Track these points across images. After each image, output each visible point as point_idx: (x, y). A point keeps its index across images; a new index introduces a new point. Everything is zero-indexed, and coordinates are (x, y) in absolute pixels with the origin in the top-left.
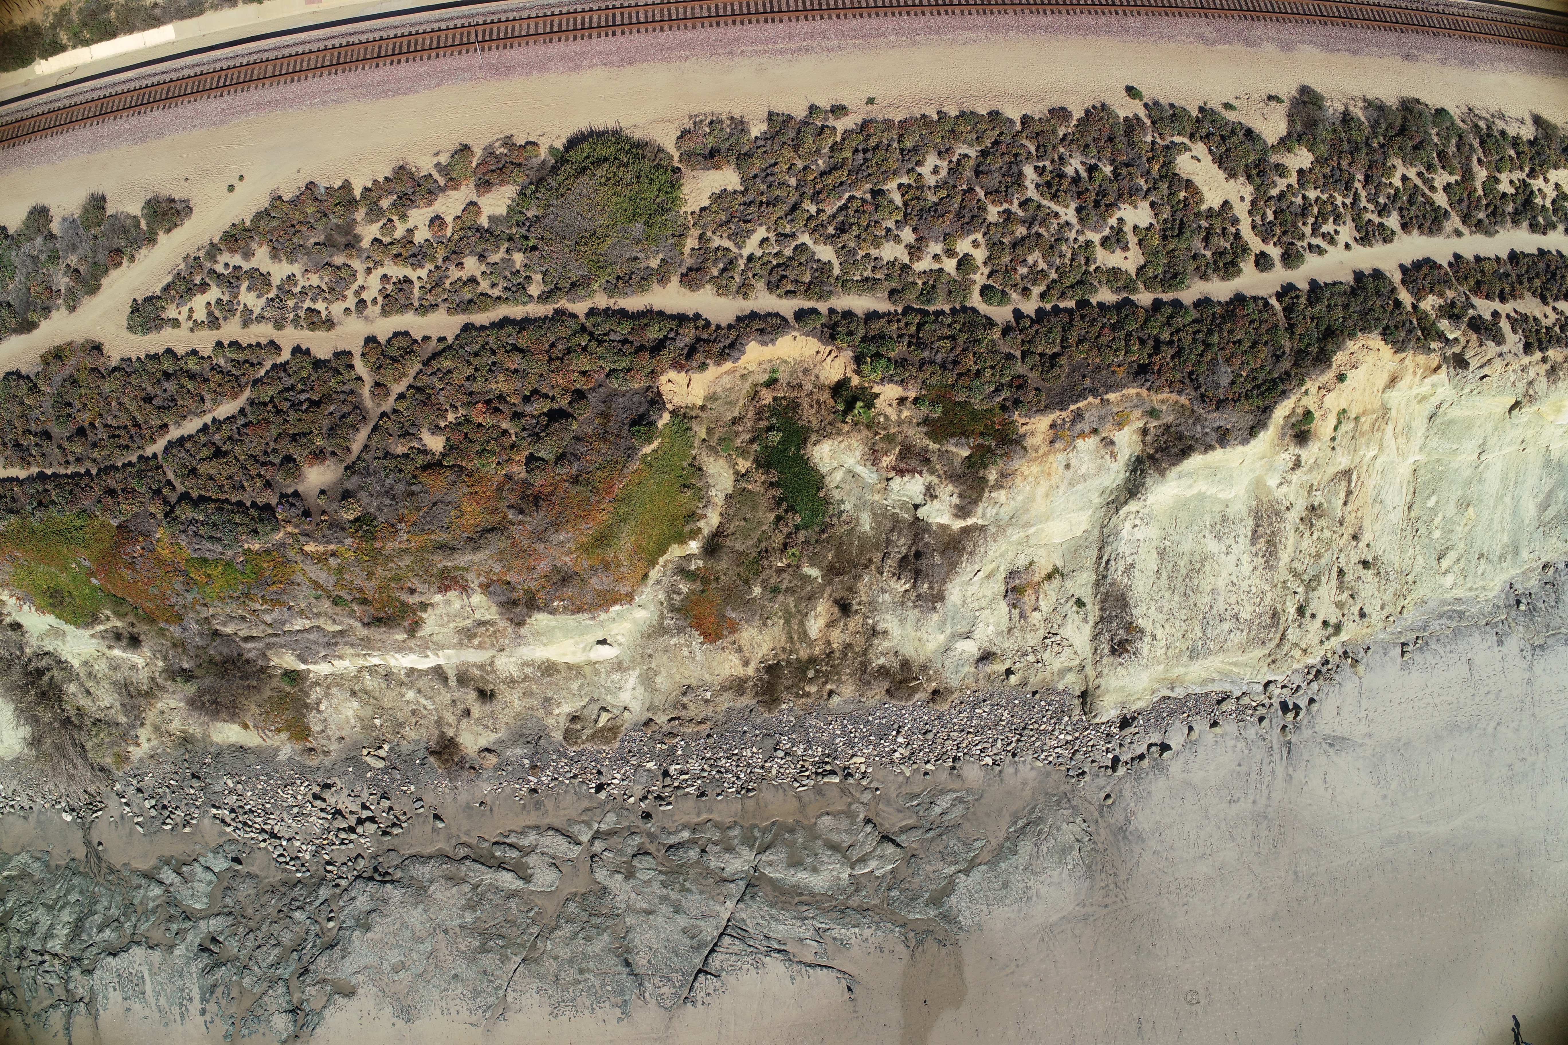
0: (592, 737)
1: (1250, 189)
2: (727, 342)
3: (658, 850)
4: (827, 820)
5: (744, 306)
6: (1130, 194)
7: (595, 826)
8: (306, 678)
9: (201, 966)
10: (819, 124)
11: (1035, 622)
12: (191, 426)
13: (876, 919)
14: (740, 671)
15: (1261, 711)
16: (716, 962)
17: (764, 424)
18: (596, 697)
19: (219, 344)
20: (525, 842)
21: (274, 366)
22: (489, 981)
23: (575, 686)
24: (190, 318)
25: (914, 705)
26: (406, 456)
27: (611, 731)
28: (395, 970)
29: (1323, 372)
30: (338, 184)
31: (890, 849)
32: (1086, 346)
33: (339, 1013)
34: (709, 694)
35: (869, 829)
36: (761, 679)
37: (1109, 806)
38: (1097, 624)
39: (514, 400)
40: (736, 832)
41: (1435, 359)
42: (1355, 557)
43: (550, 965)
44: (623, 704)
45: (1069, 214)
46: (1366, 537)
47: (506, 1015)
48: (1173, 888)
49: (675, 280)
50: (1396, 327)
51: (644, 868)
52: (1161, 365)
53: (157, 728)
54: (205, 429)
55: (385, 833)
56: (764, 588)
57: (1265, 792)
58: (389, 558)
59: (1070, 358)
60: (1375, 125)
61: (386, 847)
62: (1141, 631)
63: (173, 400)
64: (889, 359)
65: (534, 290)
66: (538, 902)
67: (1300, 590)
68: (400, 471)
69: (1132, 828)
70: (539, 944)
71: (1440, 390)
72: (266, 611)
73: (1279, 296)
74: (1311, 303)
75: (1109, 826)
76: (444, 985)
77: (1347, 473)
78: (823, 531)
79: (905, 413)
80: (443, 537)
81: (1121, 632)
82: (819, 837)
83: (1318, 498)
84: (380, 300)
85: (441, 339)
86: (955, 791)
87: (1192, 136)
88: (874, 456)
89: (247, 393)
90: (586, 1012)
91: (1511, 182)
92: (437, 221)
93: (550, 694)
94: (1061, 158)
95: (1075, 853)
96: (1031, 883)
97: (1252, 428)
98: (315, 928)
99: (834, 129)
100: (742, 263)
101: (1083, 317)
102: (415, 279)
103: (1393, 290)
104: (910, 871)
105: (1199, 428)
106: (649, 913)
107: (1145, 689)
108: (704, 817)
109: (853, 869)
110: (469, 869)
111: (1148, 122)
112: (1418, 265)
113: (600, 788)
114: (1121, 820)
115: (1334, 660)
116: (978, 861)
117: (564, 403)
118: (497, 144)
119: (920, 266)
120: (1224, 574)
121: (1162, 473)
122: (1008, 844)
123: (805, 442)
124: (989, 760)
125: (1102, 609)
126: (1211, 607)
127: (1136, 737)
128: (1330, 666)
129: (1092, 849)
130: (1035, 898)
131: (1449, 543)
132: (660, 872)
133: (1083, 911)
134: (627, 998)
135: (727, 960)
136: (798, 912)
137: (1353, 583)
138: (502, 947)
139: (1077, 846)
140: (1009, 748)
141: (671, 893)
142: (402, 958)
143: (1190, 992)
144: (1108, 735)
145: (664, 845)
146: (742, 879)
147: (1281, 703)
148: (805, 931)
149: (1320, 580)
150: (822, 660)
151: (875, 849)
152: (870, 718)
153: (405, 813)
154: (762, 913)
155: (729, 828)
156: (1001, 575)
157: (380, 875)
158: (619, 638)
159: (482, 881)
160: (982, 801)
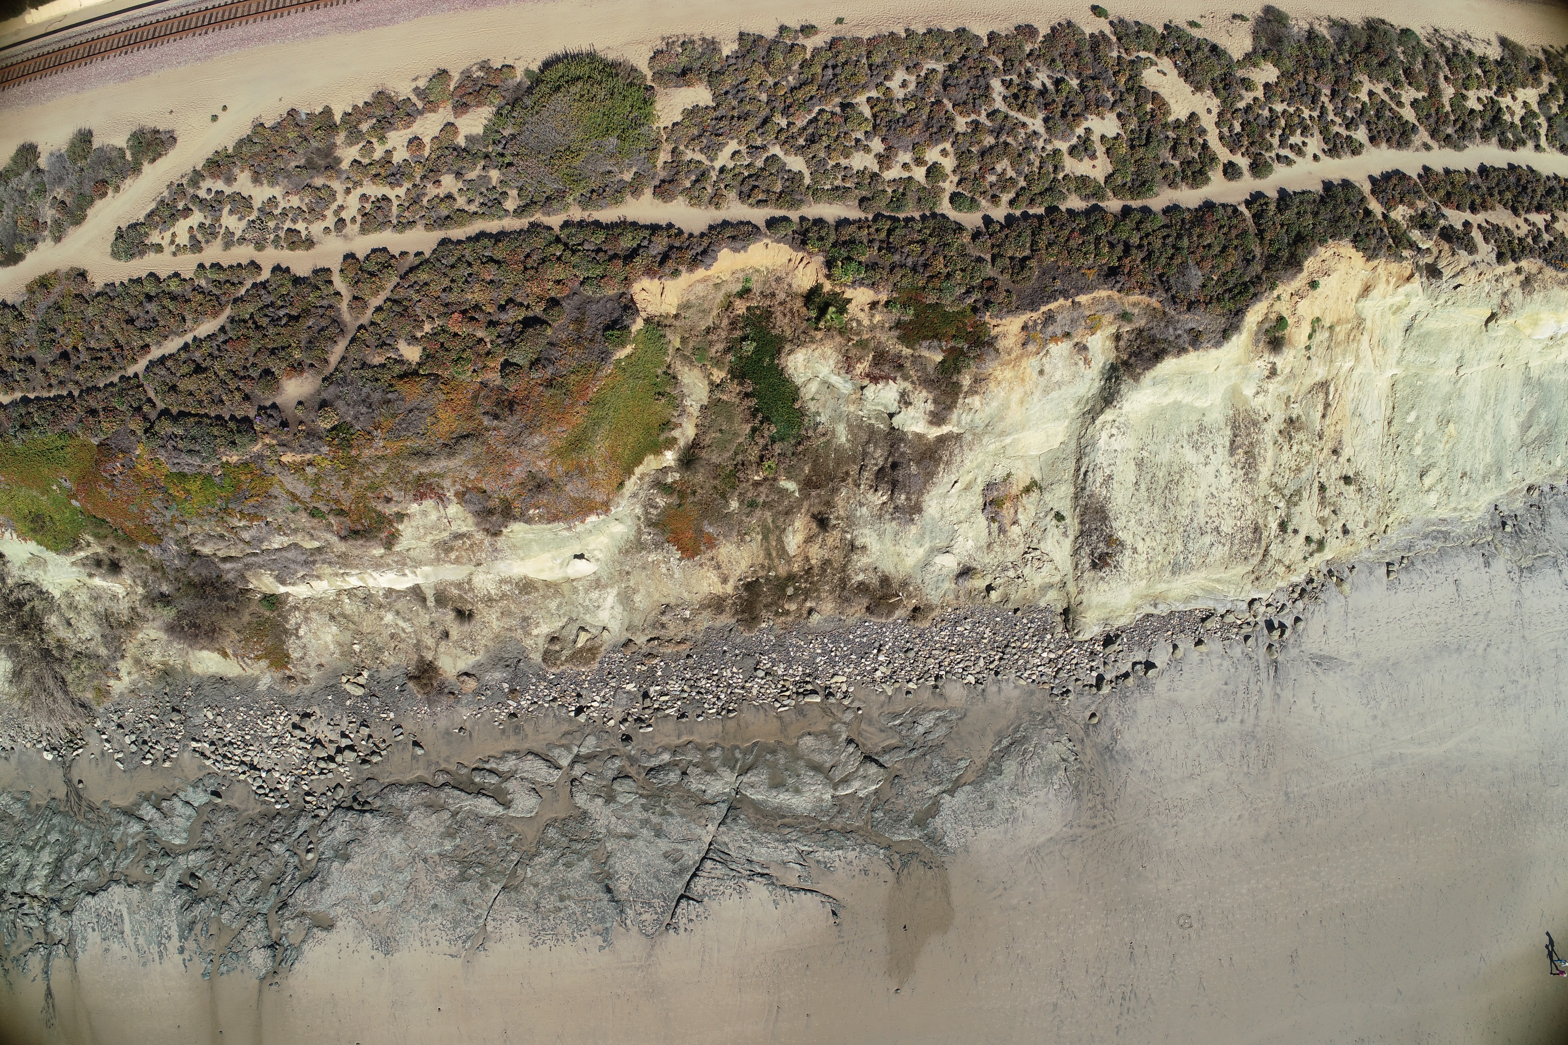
0: (571, 659)
1: (1216, 101)
2: (700, 250)
3: (639, 774)
4: (808, 741)
5: (716, 215)
6: (1097, 106)
7: (575, 750)
8: (285, 602)
9: (179, 902)
10: (789, 43)
11: (1015, 536)
12: (172, 345)
13: (860, 841)
14: (718, 589)
15: (1246, 630)
16: (698, 886)
17: (738, 334)
18: (574, 616)
19: (201, 266)
20: (504, 767)
21: (255, 285)
22: (469, 910)
23: (553, 605)
24: (172, 242)
25: (894, 623)
26: (383, 366)
27: (590, 652)
28: (374, 901)
29: (1294, 276)
30: (319, 109)
31: (873, 769)
32: (1056, 249)
33: (318, 947)
34: (688, 613)
35: (851, 749)
36: (740, 597)
37: (1094, 725)
38: (1077, 538)
39: (489, 309)
40: (717, 753)
41: (1407, 267)
42: (1336, 473)
43: (530, 893)
44: (602, 624)
45: (1036, 123)
46: (1347, 452)
47: (486, 945)
48: (1162, 809)
49: (648, 192)
50: (1367, 235)
51: (625, 792)
52: (1131, 268)
53: (137, 661)
54: (186, 347)
55: (364, 761)
56: (741, 502)
57: (1253, 712)
58: (365, 466)
59: (1040, 261)
60: (1340, 43)
61: (365, 776)
62: (1122, 544)
63: (155, 321)
64: (860, 263)
65: (510, 204)
66: (518, 828)
67: (1282, 505)
68: (377, 380)
69: (1118, 747)
70: (519, 871)
71: (1414, 300)
72: (245, 528)
73: (1248, 203)
74: (1280, 210)
75: (1095, 746)
76: (423, 915)
77: (1324, 385)
78: (799, 443)
79: (878, 318)
80: (419, 443)
81: (1101, 545)
82: (801, 758)
83: (1296, 410)
84: (359, 219)
85: (418, 254)
86: (937, 710)
87: (1157, 52)
88: (848, 364)
89: (228, 312)
90: (567, 940)
91: (1479, 99)
92: (415, 142)
93: (528, 613)
94: (1028, 72)
95: (1061, 773)
96: (1017, 804)
97: (1225, 331)
98: (294, 861)
99: (804, 47)
100: (714, 175)
101: (1052, 222)
102: (393, 198)
103: (1363, 200)
104: (894, 791)
105: (1171, 330)
106: (630, 837)
107: (1127, 606)
108: (685, 738)
109: (835, 789)
110: (448, 796)
111: (1114, 39)
112: (1387, 176)
113: (579, 711)
114: (1107, 739)
115: (1318, 579)
116: (962, 781)
117: (538, 310)
118: (474, 68)
119: (890, 174)
120: (1204, 485)
121: (1136, 379)
122: (992, 764)
123: (779, 351)
124: (971, 679)
125: (1082, 523)
126: (1192, 520)
127: (1120, 655)
128: (1315, 585)
129: (1078, 769)
130: (1021, 819)
131: (1431, 460)
132: (641, 795)
133: (1071, 832)
134: (608, 925)
135: (710, 884)
136: (781, 834)
137: (1335, 499)
138: (482, 875)
139: (1063, 765)
140: (991, 666)
141: (652, 817)
142: (381, 888)
143: (1182, 915)
144: (1092, 653)
145: (644, 768)
146: (723, 802)
147: (1266, 621)
148: (788, 854)
149: (1301, 495)
150: (801, 577)
151: (858, 769)
152: (851, 637)
153: (384, 741)
154: (744, 836)
155: (710, 749)
156: (979, 487)
157: (359, 804)
158: (596, 553)
159: (461, 807)
160: (966, 720)
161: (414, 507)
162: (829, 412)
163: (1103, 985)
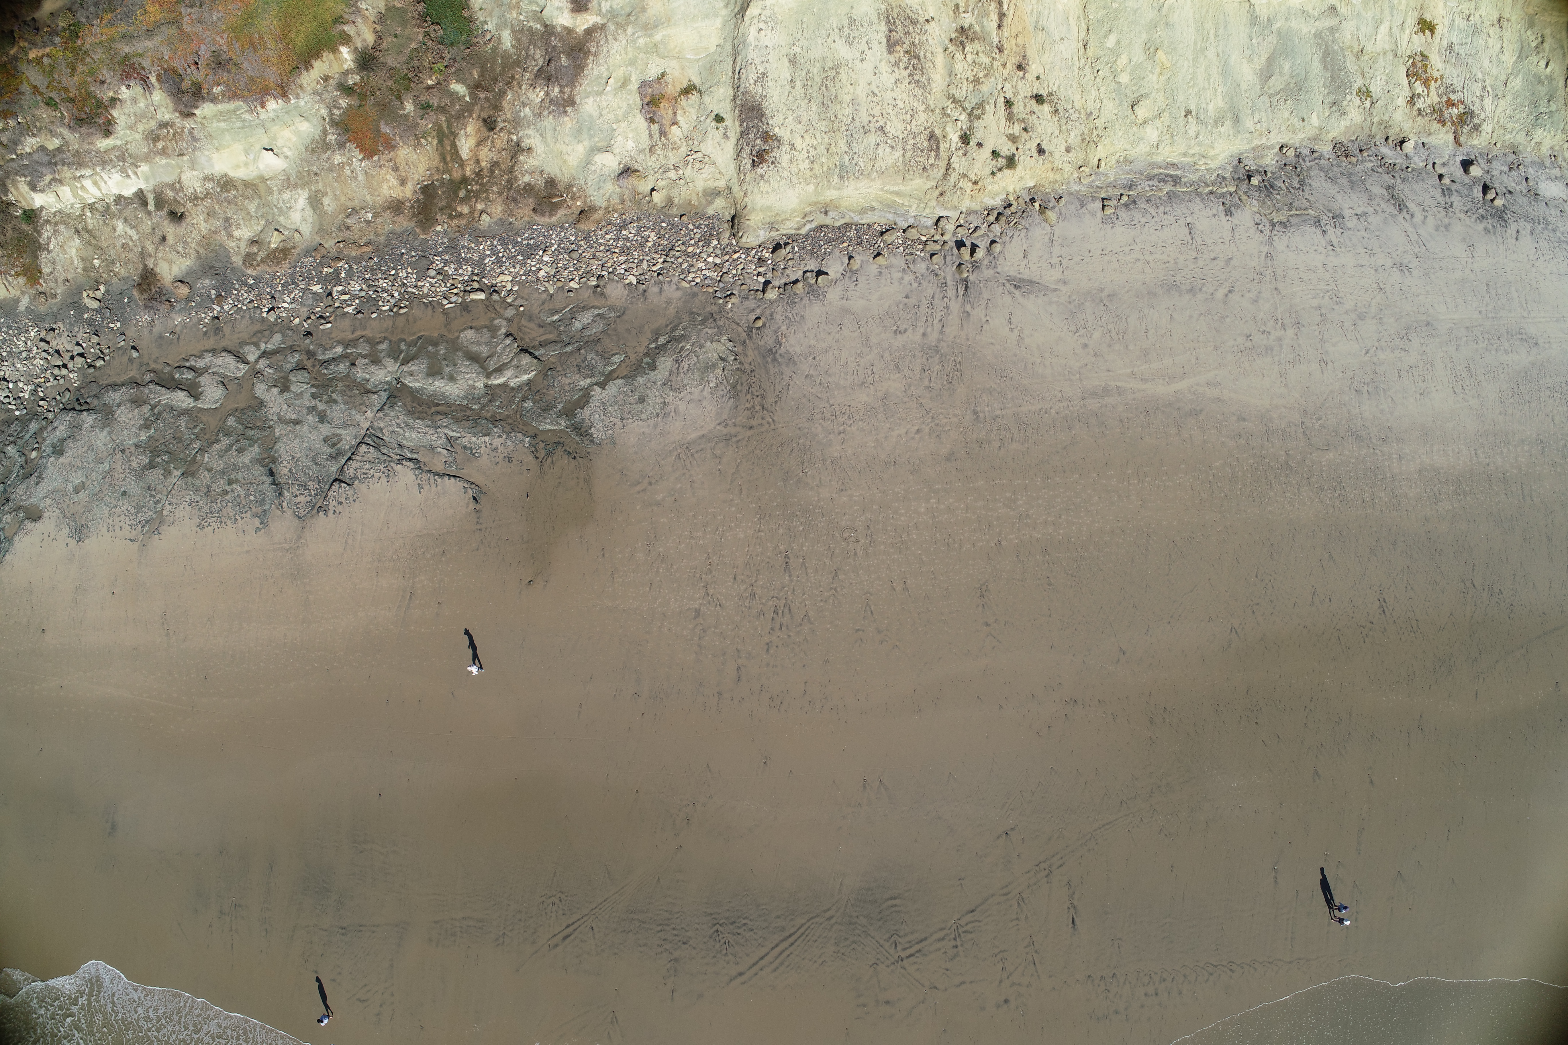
0: (266, 259)
3: (314, 366)
4: (469, 334)
7: (263, 346)
8: (40, 216)
11: (677, 139)
13: (508, 428)
14: (398, 192)
15: (932, 247)
16: (351, 470)
18: (270, 218)
20: (200, 364)
23: (252, 207)
25: (562, 227)
27: (283, 253)
28: (77, 491)
31: (526, 360)
34: (370, 215)
35: (508, 341)
36: (418, 201)
37: (758, 329)
38: (738, 141)
40: (384, 346)
42: (1024, 89)
43: (204, 477)
44: (294, 226)
46: (1034, 69)
48: (828, 414)
55: (90, 366)
56: (416, 105)
58: (87, 52)
61: (89, 380)
62: (779, 140)
66: (204, 419)
67: (963, 117)
69: (782, 350)
72: (3, 130)
78: (467, 49)
80: (128, 29)
81: (758, 142)
82: (461, 349)
83: (967, 20)
86: (597, 308)
90: (229, 523)
93: (230, 213)
95: (719, 372)
98: (21, 460)
104: (546, 382)
106: (296, 422)
107: (794, 211)
108: (358, 333)
109: (488, 377)
110: (151, 392)
114: (771, 342)
115: (1018, 205)
116: (615, 375)
120: (863, 83)
122: (647, 360)
124: (633, 279)
125: (741, 122)
126: (853, 118)
127: (790, 263)
128: (1013, 209)
129: (737, 369)
130: (672, 414)
131: (1143, 91)
132: (313, 386)
133: (725, 431)
134: (267, 507)
135: (361, 468)
136: (433, 421)
137: (1024, 116)
138: (167, 462)
139: (721, 364)
140: (654, 268)
141: (319, 404)
142: (84, 479)
143: (847, 527)
144: (759, 259)
145: (320, 360)
146: (385, 391)
147: (956, 242)
148: (436, 439)
149: (983, 108)
150: (473, 179)
151: (512, 359)
152: (519, 239)
153: (109, 347)
154: (398, 421)
155: (378, 343)
156: (634, 86)
157: (80, 404)
158: (285, 150)
159: (159, 401)
160: (624, 317)
161: (125, 93)
162: (495, 20)
163: (753, 595)
